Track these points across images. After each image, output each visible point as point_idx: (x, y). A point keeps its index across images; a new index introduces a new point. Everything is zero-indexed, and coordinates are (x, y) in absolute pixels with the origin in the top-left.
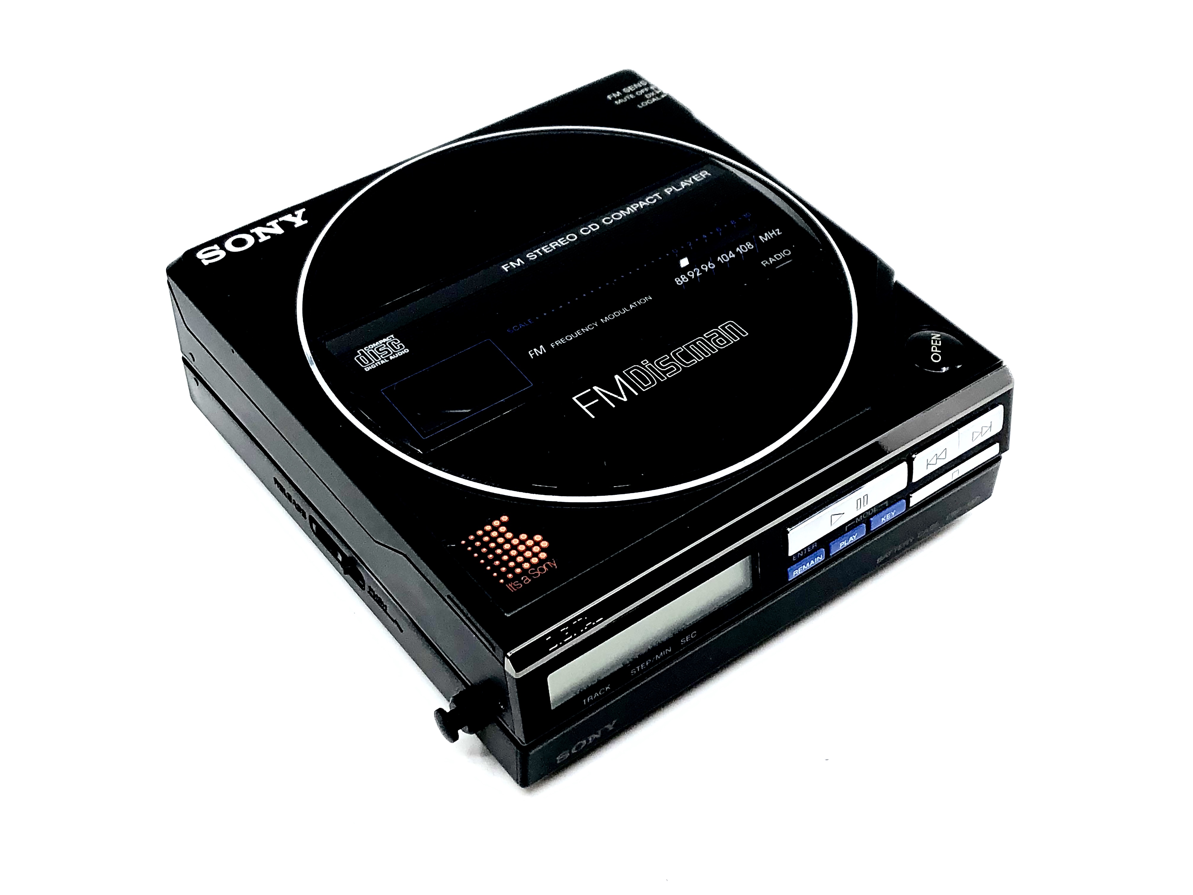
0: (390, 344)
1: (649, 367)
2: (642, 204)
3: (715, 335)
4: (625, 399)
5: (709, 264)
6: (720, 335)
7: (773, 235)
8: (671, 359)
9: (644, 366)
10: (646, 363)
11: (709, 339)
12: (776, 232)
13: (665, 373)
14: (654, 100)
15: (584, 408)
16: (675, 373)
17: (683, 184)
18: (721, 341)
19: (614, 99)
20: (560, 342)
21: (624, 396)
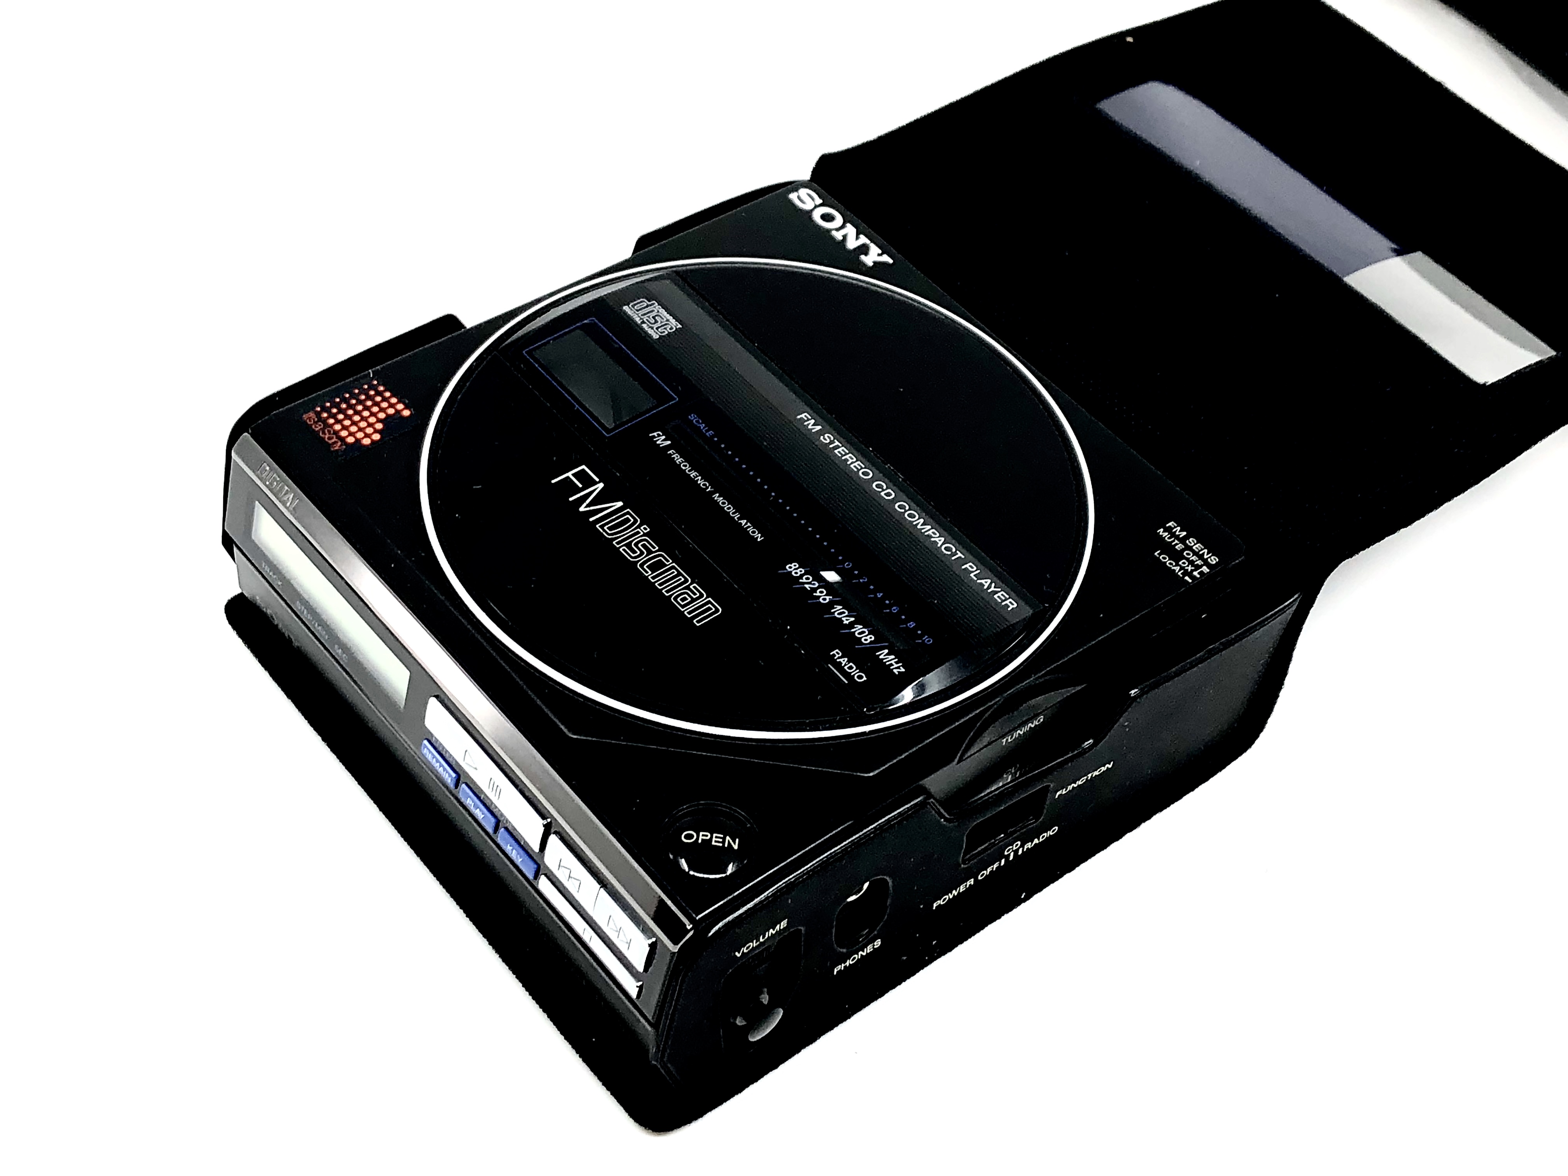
0: (666, 324)
1: (638, 533)
2: (940, 541)
3: (695, 594)
4: (582, 509)
5: (828, 598)
6: (693, 600)
7: (892, 665)
8: (649, 552)
9: (639, 527)
10: (645, 529)
11: (688, 588)
12: (898, 668)
13: (628, 545)
14: (1177, 569)
15: (569, 474)
16: (629, 556)
17: (986, 583)
18: (683, 599)
19: (1169, 530)
20: (676, 458)
21: (588, 509)
